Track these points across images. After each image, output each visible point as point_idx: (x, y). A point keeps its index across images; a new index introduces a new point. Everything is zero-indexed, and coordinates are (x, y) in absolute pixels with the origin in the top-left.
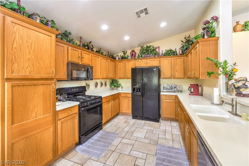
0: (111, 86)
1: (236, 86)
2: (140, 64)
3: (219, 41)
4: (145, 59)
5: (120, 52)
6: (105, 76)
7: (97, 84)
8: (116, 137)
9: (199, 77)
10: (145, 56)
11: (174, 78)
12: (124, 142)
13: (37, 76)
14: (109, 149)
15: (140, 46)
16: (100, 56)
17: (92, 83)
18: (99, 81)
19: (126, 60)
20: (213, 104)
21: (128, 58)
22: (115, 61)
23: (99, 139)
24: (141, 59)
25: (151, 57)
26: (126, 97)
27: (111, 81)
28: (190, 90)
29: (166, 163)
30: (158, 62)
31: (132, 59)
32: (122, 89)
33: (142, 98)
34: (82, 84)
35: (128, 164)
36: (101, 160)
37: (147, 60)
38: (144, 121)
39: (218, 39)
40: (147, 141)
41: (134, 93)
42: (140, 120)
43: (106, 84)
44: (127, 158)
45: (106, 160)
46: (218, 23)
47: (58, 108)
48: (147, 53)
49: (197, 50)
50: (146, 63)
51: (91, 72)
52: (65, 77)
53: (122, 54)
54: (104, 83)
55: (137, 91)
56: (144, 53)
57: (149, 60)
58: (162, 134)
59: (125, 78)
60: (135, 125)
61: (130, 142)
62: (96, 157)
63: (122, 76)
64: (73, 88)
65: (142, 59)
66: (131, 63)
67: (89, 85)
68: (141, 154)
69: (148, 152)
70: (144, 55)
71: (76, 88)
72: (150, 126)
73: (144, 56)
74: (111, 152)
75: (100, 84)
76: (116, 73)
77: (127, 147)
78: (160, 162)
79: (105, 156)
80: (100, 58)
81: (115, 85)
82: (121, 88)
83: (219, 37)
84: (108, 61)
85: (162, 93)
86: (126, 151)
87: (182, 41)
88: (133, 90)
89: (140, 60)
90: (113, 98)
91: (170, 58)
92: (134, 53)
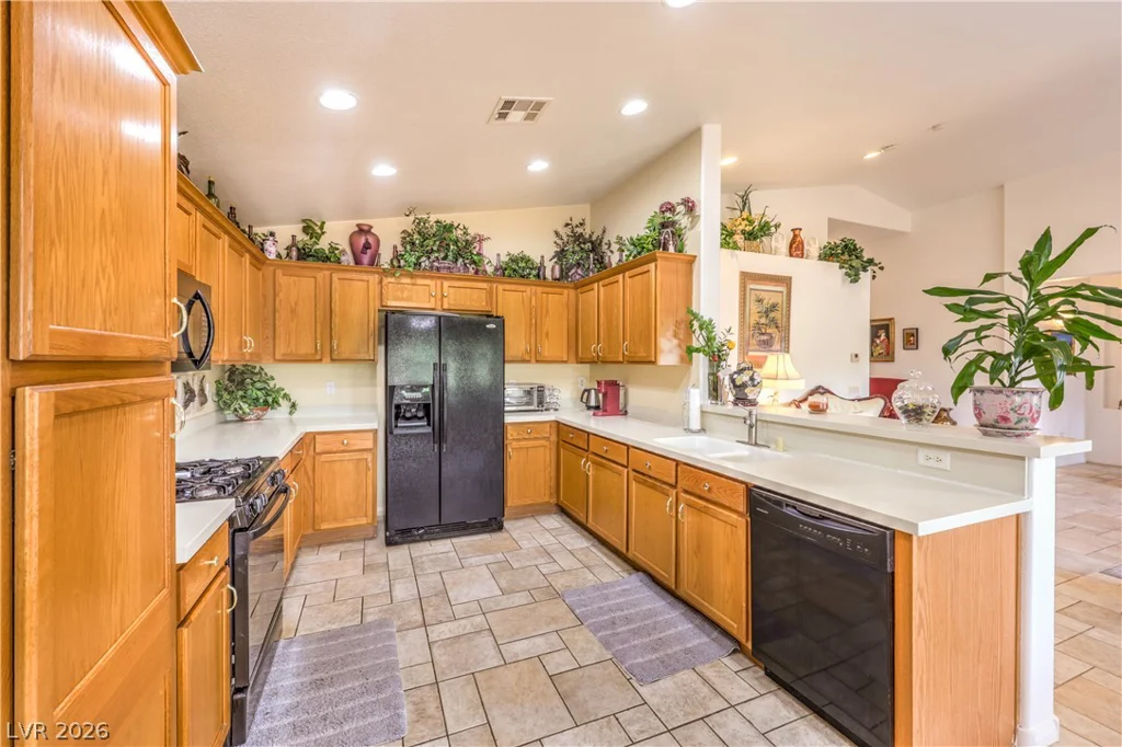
1: (738, 383)
2: (405, 295)
3: (695, 266)
4: (432, 278)
8: (391, 636)
9: (653, 359)
10: (436, 264)
11: (537, 361)
12: (443, 637)
14: (406, 686)
16: (221, 228)
19: (335, 270)
20: (689, 431)
21: (338, 260)
22: (265, 264)
23: (315, 677)
24: (412, 276)
25: (456, 274)
26: (343, 451)
28: (584, 400)
29: (623, 629)
30: (484, 297)
31: (359, 268)
32: (291, 413)
33: (436, 446)
35: (530, 688)
36: (420, 734)
37: (439, 282)
38: (448, 541)
39: (693, 262)
40: (520, 599)
41: (396, 426)
42: (427, 544)
43: (203, 393)
44: (509, 676)
45: (440, 721)
46: (694, 217)
48: (442, 255)
49: (649, 278)
50: (435, 296)
54: (196, 388)
55: (411, 419)
57: (446, 283)
58: (542, 561)
59: (327, 359)
60: (426, 567)
61: (468, 627)
62: (383, 738)
63: (304, 350)
65: (417, 276)
66: (357, 286)
68: (539, 640)
69: (554, 627)
70: (429, 258)
72: (485, 551)
73: (427, 263)
74: (429, 693)
76: (267, 332)
77: (476, 646)
78: (608, 632)
79: (421, 715)
80: (221, 243)
81: (257, 394)
82: (285, 409)
83: (695, 257)
84: (244, 260)
85: (508, 419)
86: (482, 657)
87: (557, 233)
89: (405, 280)
91: (528, 289)
92: (371, 241)
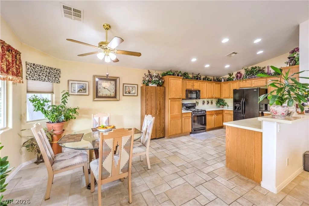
0: (217, 105)
2: (244, 85)
4: (250, 80)
5: (226, 75)
6: (210, 96)
7: (204, 102)
10: (250, 77)
13: (176, 97)
15: (243, 68)
16: (205, 82)
17: (200, 101)
18: (206, 100)
19: (231, 82)
21: (233, 80)
22: (221, 83)
24: (246, 80)
25: (256, 78)
26: (229, 114)
27: (217, 100)
30: (264, 82)
31: (237, 80)
33: (242, 115)
34: (194, 101)
37: (252, 81)
41: (235, 110)
43: (212, 103)
47: (183, 112)
48: (251, 75)
50: (251, 84)
51: (199, 94)
52: (185, 98)
53: (227, 76)
54: (210, 102)
55: (238, 109)
56: (249, 75)
57: (254, 81)
59: (230, 98)
63: (227, 96)
64: (189, 104)
66: (235, 84)
67: (198, 103)
71: (190, 104)
73: (248, 77)
75: (207, 102)
76: (222, 93)
80: (206, 84)
81: (221, 103)
82: (227, 106)
84: (213, 84)
88: (235, 108)
89: (244, 81)
90: (216, 113)
92: (239, 75)
